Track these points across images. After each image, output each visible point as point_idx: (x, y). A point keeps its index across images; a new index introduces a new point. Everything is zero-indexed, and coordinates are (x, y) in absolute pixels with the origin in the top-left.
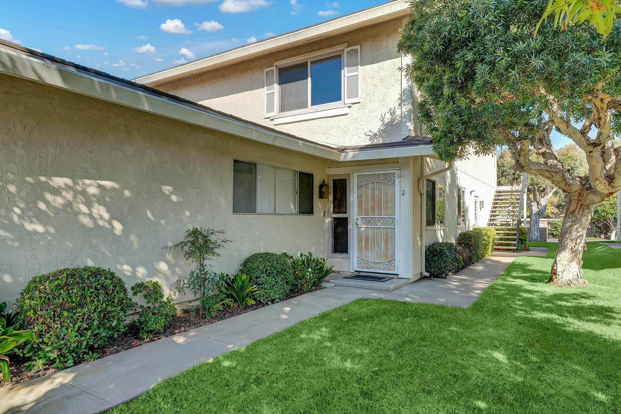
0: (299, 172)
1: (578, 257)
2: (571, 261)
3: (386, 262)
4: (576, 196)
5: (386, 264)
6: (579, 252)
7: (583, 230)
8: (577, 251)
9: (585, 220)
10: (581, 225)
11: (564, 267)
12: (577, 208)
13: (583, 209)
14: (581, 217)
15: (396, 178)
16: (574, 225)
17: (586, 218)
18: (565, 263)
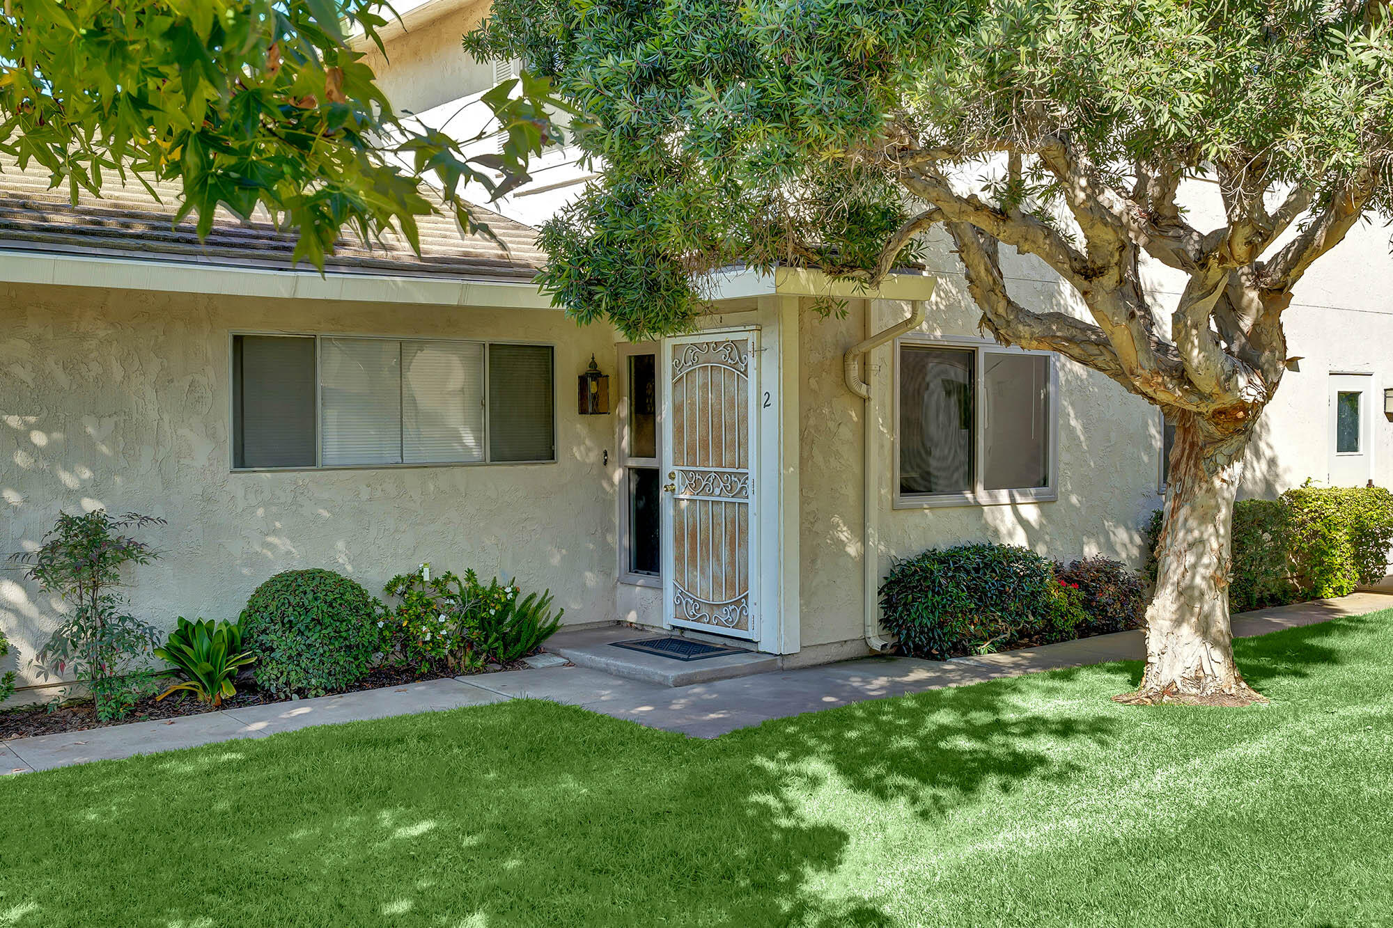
0: (487, 346)
1: (1197, 610)
2: (1178, 622)
3: (731, 603)
4: (1175, 416)
5: (731, 608)
6: (1197, 593)
7: (1200, 525)
8: (1189, 592)
9: (1203, 492)
10: (1193, 509)
11: (1164, 640)
12: (1182, 456)
13: (1196, 457)
14: (1193, 483)
15: (750, 358)
16: (1179, 508)
17: (1204, 486)
18: (1166, 625)
